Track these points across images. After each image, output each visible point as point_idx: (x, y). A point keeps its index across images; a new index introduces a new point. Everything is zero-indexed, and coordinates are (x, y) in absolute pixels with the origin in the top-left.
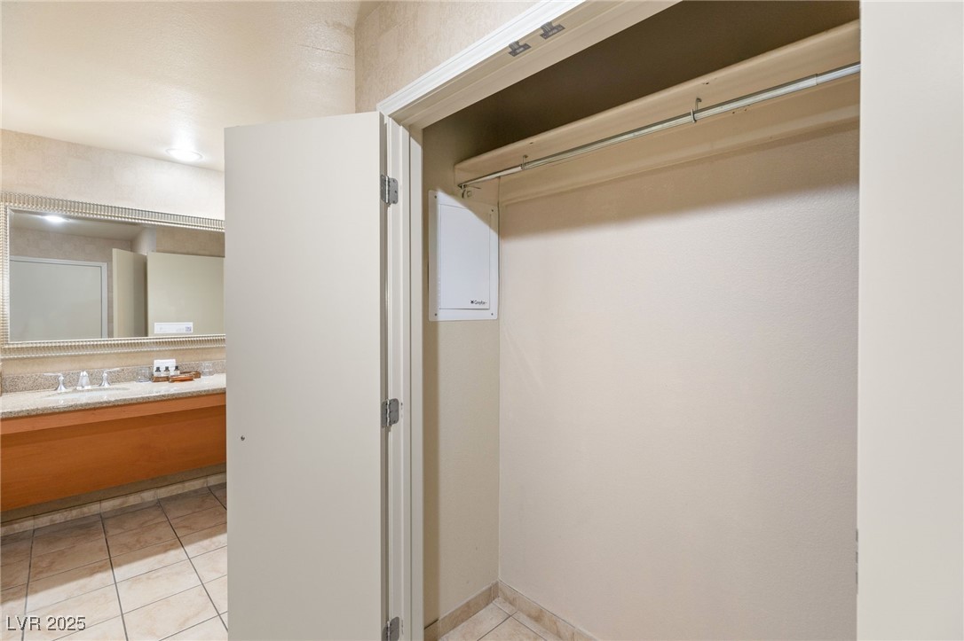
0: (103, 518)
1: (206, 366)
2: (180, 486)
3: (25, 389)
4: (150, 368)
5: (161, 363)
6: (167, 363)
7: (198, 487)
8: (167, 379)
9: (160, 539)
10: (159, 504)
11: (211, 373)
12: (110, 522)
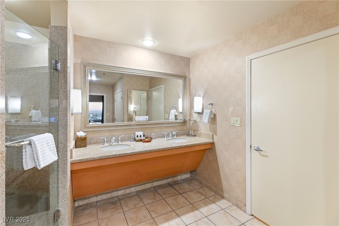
0: (119, 199)
2: (143, 186)
3: (93, 143)
6: (140, 134)
7: (150, 186)
8: (141, 141)
10: (138, 194)
12: (122, 202)
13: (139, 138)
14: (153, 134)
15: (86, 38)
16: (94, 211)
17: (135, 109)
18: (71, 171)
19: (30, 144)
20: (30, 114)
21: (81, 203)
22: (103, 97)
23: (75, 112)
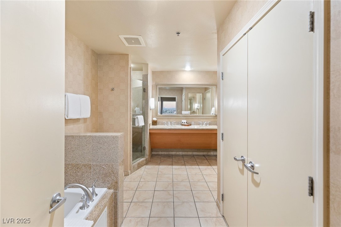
0: (172, 155)
1: (193, 123)
2: (187, 152)
3: (160, 125)
4: (181, 122)
5: (183, 121)
6: (184, 121)
7: (191, 154)
8: (184, 125)
9: (181, 163)
10: (183, 156)
11: (194, 125)
12: (173, 157)
13: (183, 124)
14: (193, 122)
15: (157, 71)
16: (160, 157)
17: (198, 107)
18: (150, 133)
19: (137, 118)
20: (135, 110)
21: (155, 153)
22: (175, 98)
23: (152, 108)
